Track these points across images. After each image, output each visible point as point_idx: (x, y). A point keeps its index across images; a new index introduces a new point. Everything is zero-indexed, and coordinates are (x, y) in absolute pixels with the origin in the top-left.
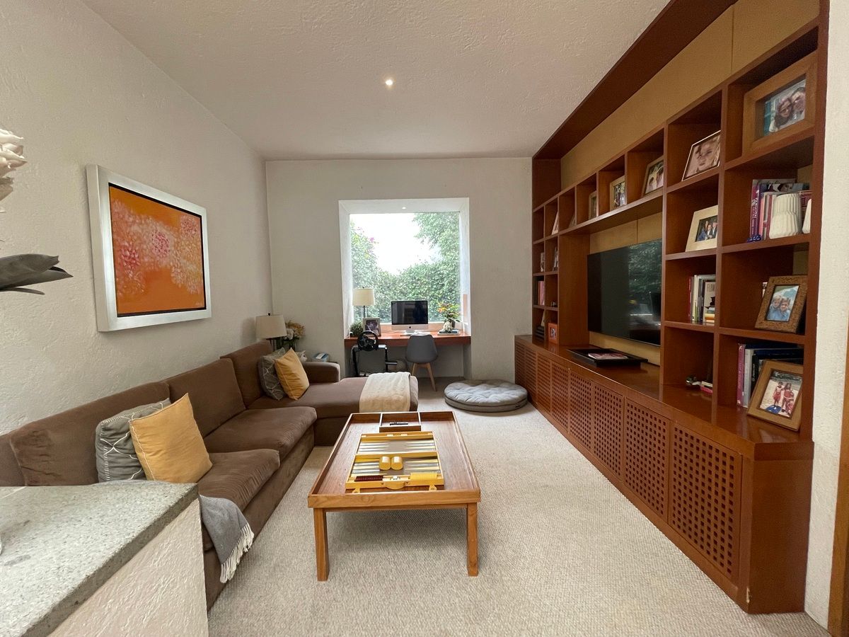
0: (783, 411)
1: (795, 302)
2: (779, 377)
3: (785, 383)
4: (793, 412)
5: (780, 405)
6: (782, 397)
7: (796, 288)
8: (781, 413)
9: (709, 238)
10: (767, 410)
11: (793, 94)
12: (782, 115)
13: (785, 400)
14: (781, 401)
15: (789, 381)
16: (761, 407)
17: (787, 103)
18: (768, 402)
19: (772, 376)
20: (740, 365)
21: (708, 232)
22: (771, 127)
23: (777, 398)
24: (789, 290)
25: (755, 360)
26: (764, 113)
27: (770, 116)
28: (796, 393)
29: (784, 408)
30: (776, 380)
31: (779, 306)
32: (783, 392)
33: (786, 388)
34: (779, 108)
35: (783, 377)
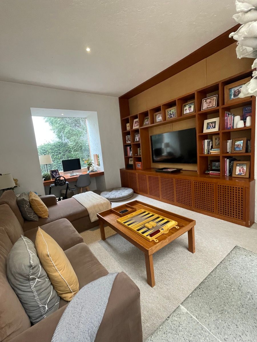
0: (243, 174)
1: (243, 145)
2: (239, 165)
3: (241, 167)
4: (246, 173)
5: (241, 172)
6: (241, 170)
7: (242, 141)
8: (242, 174)
9: (212, 128)
10: (238, 175)
11: (239, 88)
12: (236, 94)
13: (242, 171)
14: (241, 171)
15: (242, 166)
16: (236, 174)
17: (237, 91)
18: (237, 172)
19: (237, 165)
20: (225, 165)
21: (211, 127)
22: (232, 97)
23: (240, 171)
24: (240, 142)
25: (230, 162)
26: (230, 92)
27: (232, 94)
28: (245, 169)
29: (243, 173)
30: (238, 166)
31: (238, 146)
32: (241, 169)
33: (242, 168)
34: (235, 92)
35: (240, 165)
